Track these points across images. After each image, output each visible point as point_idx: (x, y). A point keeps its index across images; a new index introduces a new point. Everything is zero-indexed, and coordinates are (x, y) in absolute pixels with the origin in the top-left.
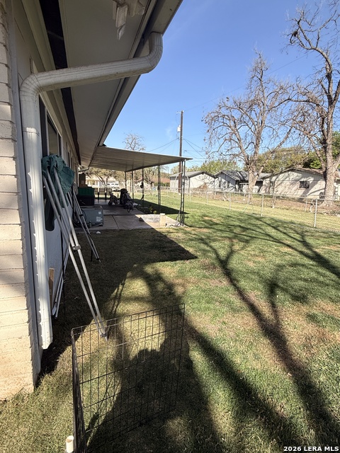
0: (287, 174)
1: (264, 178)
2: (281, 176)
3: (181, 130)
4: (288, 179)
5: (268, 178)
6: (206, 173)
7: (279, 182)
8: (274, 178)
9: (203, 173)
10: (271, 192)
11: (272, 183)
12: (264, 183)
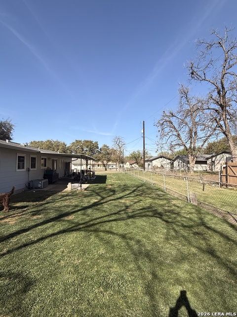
0: (221, 155)
1: (207, 159)
2: (218, 157)
3: (144, 131)
4: (223, 159)
5: (210, 158)
6: (164, 157)
7: (218, 161)
8: (214, 159)
9: (161, 157)
10: (213, 169)
11: (213, 162)
12: (208, 162)
